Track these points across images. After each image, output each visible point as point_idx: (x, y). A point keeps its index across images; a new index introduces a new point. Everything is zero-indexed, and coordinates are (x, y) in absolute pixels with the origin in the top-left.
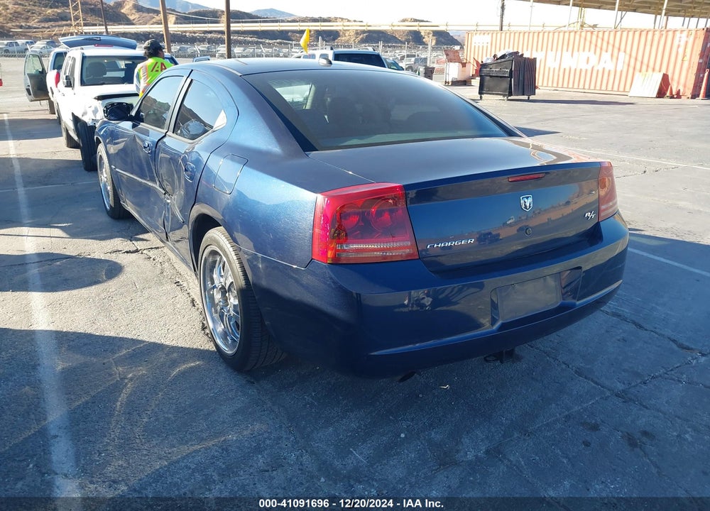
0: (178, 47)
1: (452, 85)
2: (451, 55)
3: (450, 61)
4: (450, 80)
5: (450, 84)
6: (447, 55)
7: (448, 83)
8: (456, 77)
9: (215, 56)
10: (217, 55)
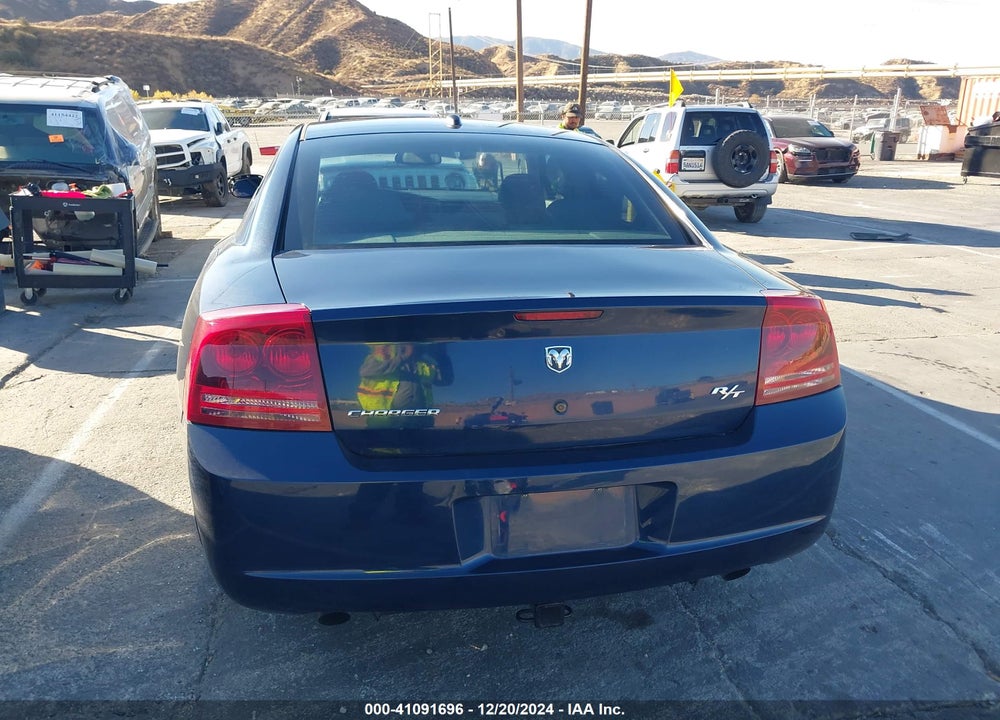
0: (547, 106)
1: (929, 160)
2: (933, 114)
3: (930, 122)
4: (927, 152)
5: (927, 159)
6: (925, 113)
7: (924, 157)
8: (938, 148)
9: (593, 117)
10: (597, 115)
